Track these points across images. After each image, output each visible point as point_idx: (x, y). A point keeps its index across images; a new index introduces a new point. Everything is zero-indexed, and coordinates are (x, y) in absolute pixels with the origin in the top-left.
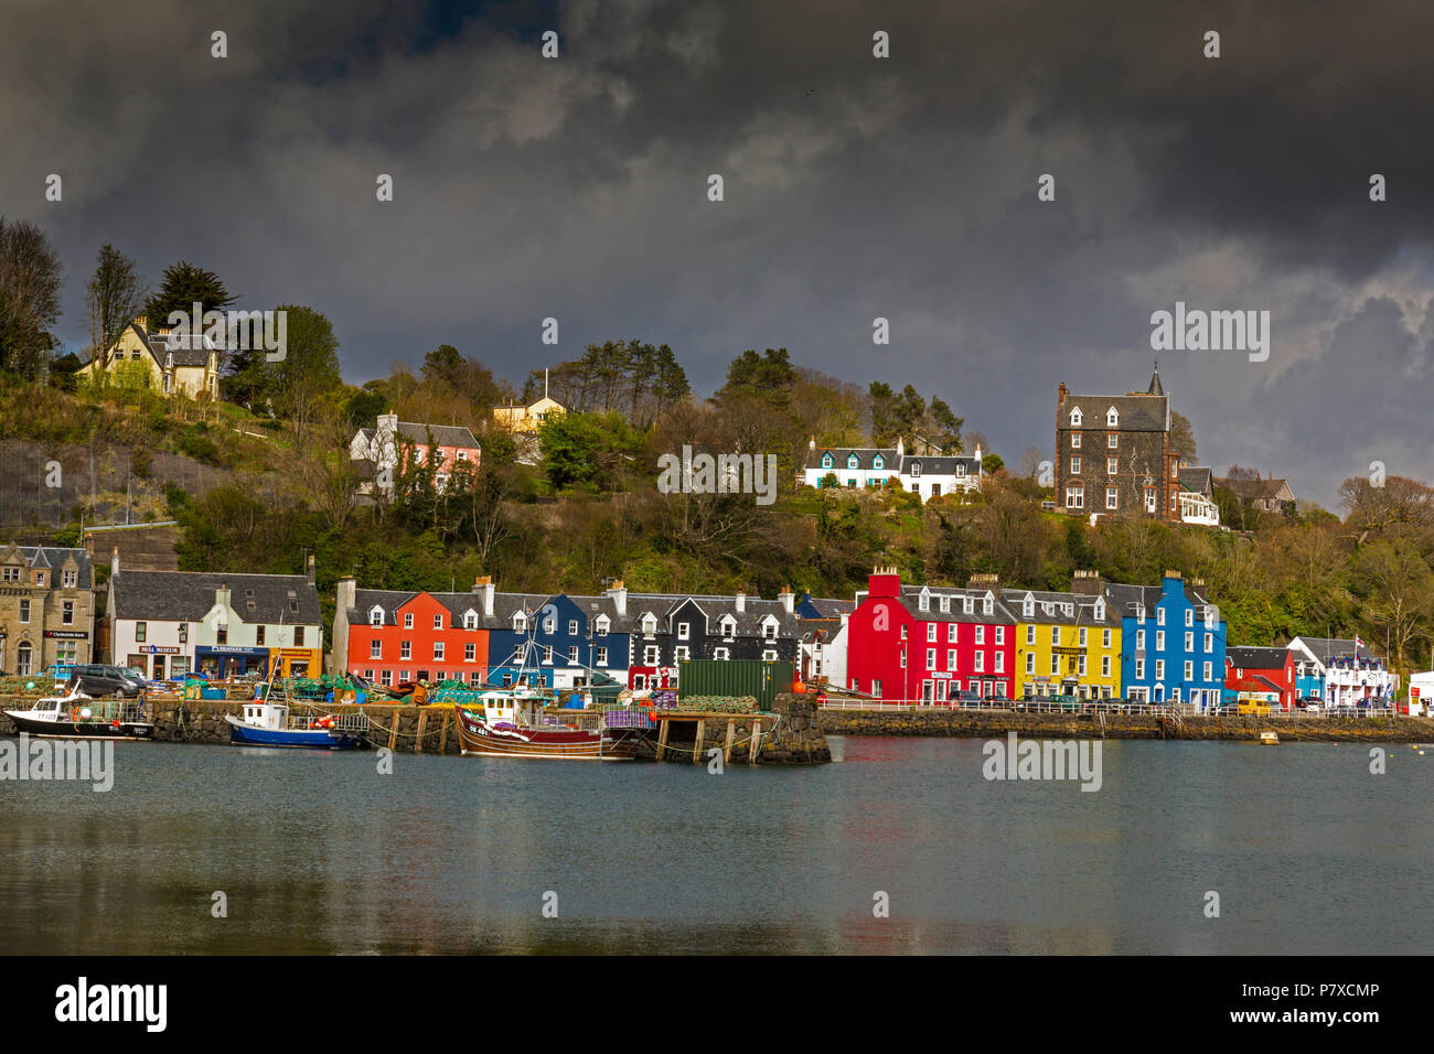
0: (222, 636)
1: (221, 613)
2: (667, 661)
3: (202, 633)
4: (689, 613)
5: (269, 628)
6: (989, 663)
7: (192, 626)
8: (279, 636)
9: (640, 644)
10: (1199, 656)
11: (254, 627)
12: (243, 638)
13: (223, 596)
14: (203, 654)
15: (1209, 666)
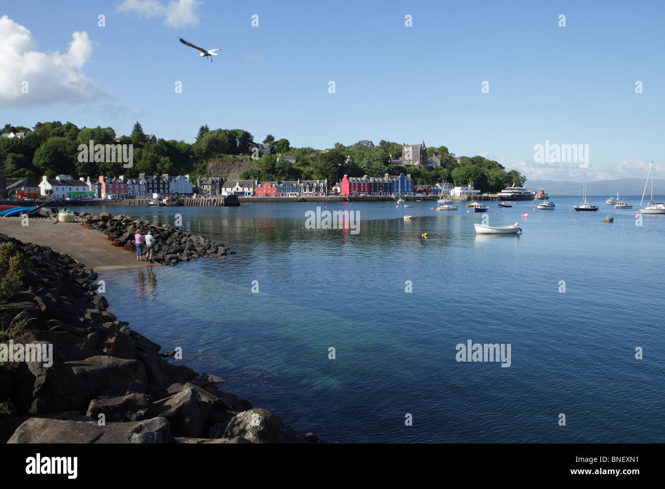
0: (237, 189)
1: (237, 186)
2: (305, 191)
3: (235, 189)
4: (308, 183)
5: (244, 188)
6: (364, 189)
7: (233, 188)
8: (246, 190)
9: (301, 188)
10: (408, 187)
11: (242, 188)
12: (240, 190)
13: (237, 184)
14: (235, 193)
15: (410, 189)
